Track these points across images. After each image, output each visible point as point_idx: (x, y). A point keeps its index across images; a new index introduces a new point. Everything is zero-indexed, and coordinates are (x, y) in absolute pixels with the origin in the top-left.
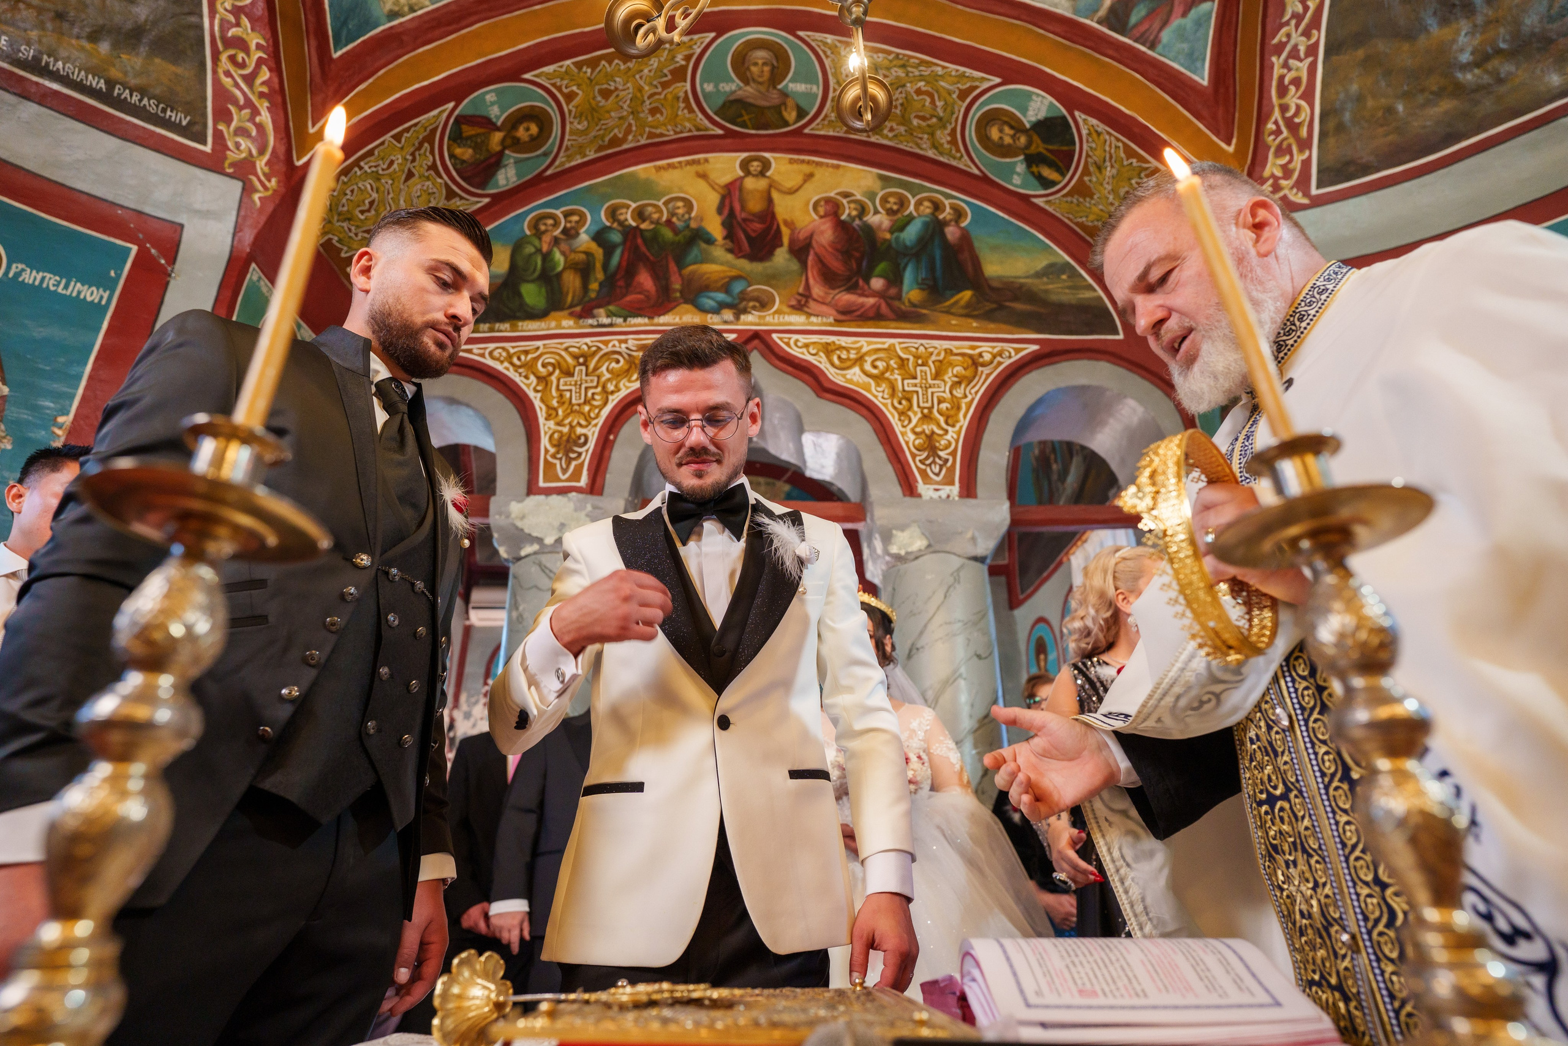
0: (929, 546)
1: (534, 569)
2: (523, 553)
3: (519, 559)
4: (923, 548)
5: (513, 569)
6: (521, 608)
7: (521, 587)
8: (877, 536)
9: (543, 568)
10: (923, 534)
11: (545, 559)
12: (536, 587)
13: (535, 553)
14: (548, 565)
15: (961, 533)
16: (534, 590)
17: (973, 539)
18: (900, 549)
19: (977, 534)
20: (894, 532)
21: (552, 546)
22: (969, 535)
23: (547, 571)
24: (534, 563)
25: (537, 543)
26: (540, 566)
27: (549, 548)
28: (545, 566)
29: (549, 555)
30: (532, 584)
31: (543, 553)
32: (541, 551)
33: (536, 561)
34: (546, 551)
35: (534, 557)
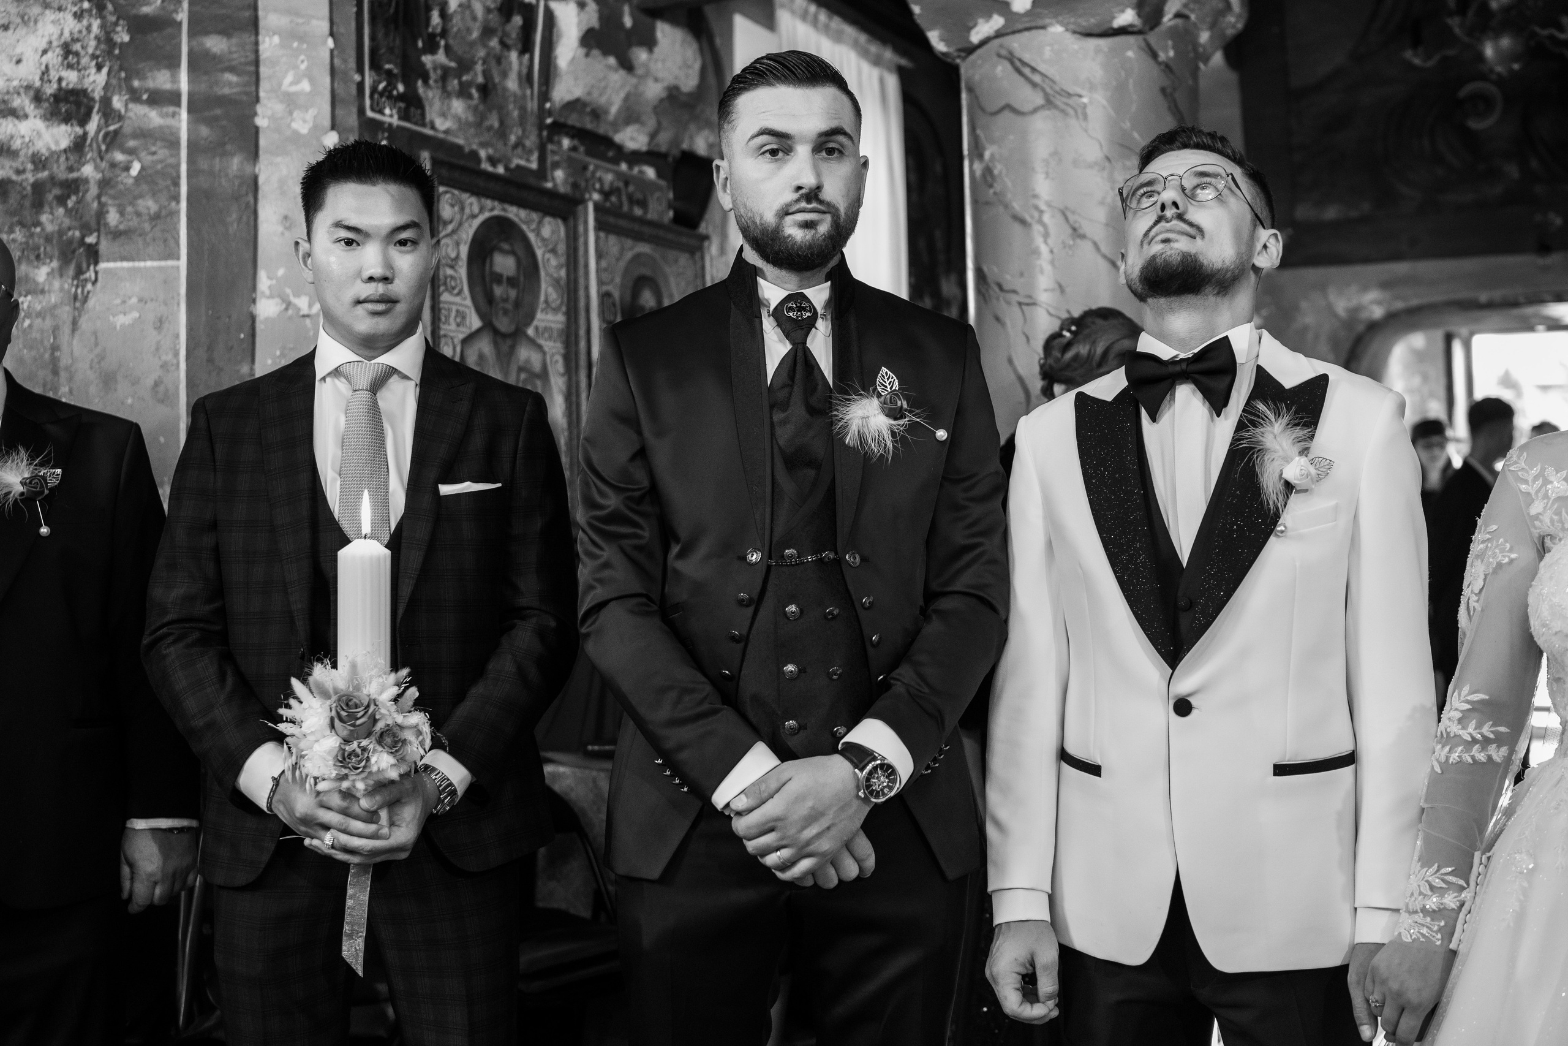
1: (1002, 69)
2: (975, 37)
3: (971, 50)
5: (966, 69)
6: (987, 155)
7: (983, 110)
9: (1018, 65)
11: (1017, 43)
12: (1008, 107)
13: (999, 34)
14: (1027, 57)
16: (1007, 115)
21: (1028, 14)
23: (1027, 71)
24: (999, 56)
25: (1001, 14)
26: (1012, 63)
27: (1026, 19)
28: (1020, 60)
29: (1026, 34)
30: (1003, 103)
31: (1014, 32)
32: (1009, 30)
33: (1004, 52)
34: (1019, 26)
35: (996, 42)
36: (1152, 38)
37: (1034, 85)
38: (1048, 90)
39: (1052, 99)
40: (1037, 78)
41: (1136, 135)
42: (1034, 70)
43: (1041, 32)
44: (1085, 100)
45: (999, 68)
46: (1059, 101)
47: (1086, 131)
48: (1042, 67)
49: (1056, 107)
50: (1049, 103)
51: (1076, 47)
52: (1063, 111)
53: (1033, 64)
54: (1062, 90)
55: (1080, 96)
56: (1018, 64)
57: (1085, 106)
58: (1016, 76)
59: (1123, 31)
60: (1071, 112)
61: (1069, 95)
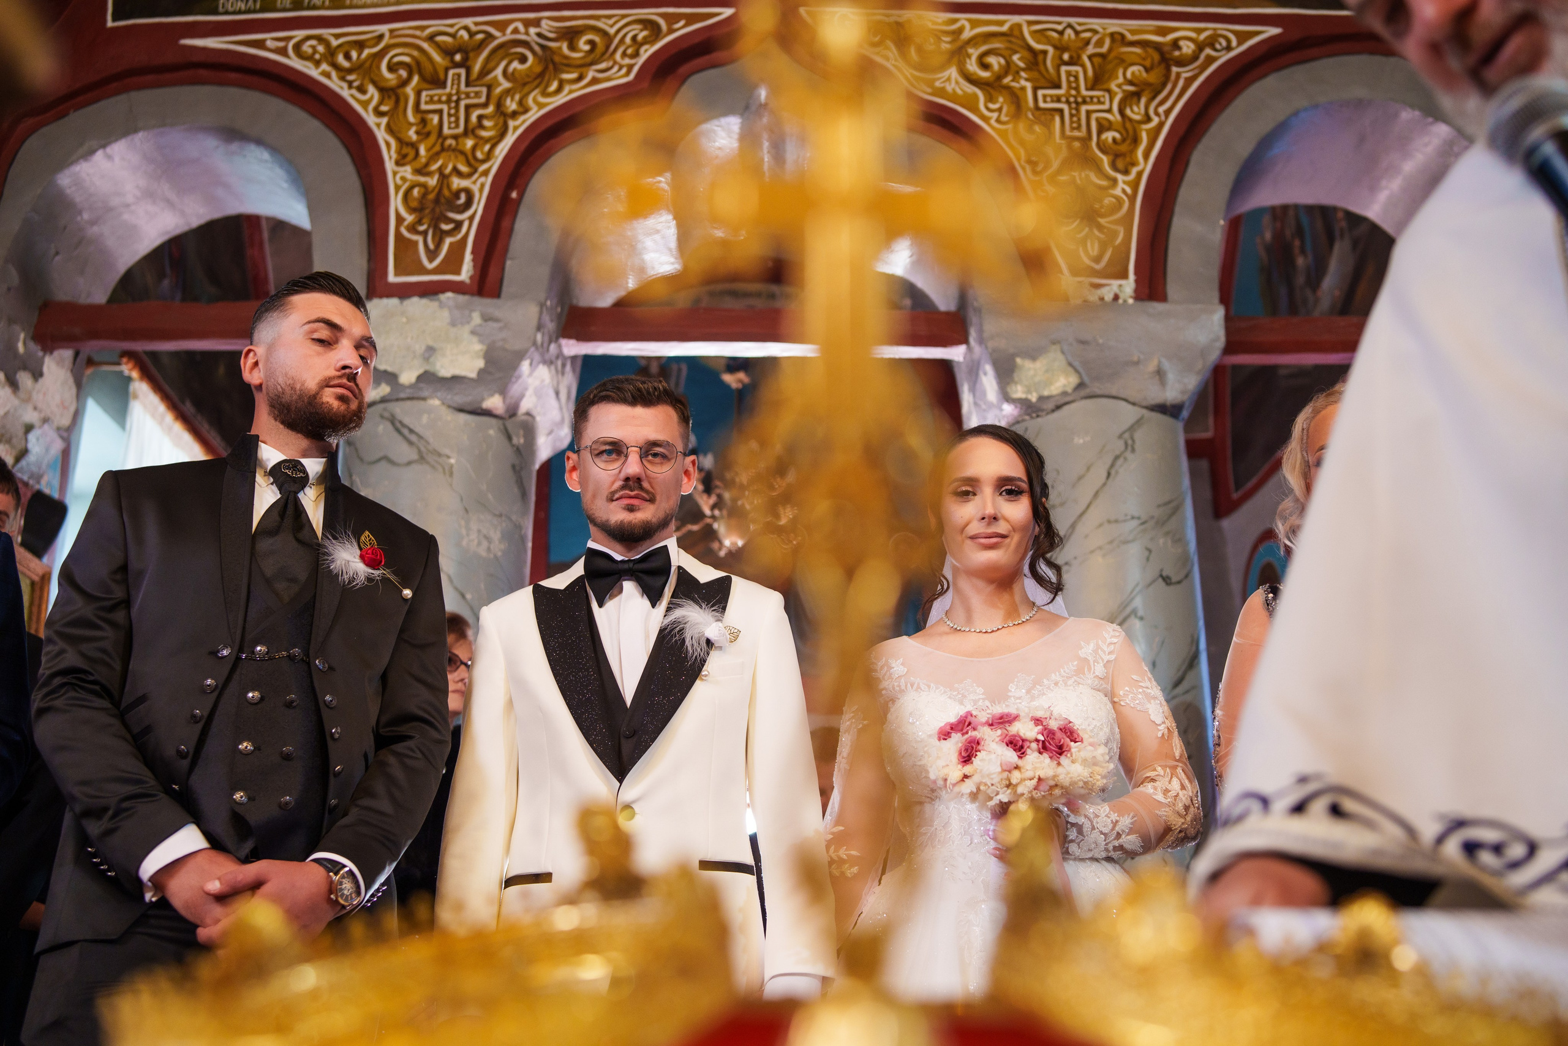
0: (1081, 385)
1: (383, 428)
4: (1069, 390)
7: (361, 459)
8: (988, 368)
10: (1070, 365)
11: (399, 409)
12: (386, 458)
13: (384, 400)
14: (407, 420)
15: (1137, 363)
16: (383, 463)
17: (1160, 373)
18: (1029, 392)
19: (1166, 365)
20: (1019, 360)
21: (411, 386)
22: (1152, 366)
23: (406, 432)
24: (382, 417)
25: (388, 383)
26: (393, 423)
27: (408, 391)
28: (401, 422)
29: (409, 403)
30: (381, 454)
31: (397, 400)
32: (394, 397)
33: (386, 414)
34: (402, 395)
35: (381, 406)
36: (510, 424)
37: (411, 443)
38: (423, 449)
39: (425, 455)
40: (413, 438)
41: (490, 496)
42: (411, 431)
43: (422, 403)
44: (452, 461)
45: (381, 428)
46: (430, 458)
47: (451, 485)
48: (417, 429)
49: (428, 463)
50: (422, 459)
51: (449, 418)
52: (433, 467)
53: (412, 426)
54: (435, 450)
55: (449, 457)
56: (398, 425)
57: (452, 466)
58: (396, 435)
59: (488, 413)
60: (441, 469)
61: (440, 455)
